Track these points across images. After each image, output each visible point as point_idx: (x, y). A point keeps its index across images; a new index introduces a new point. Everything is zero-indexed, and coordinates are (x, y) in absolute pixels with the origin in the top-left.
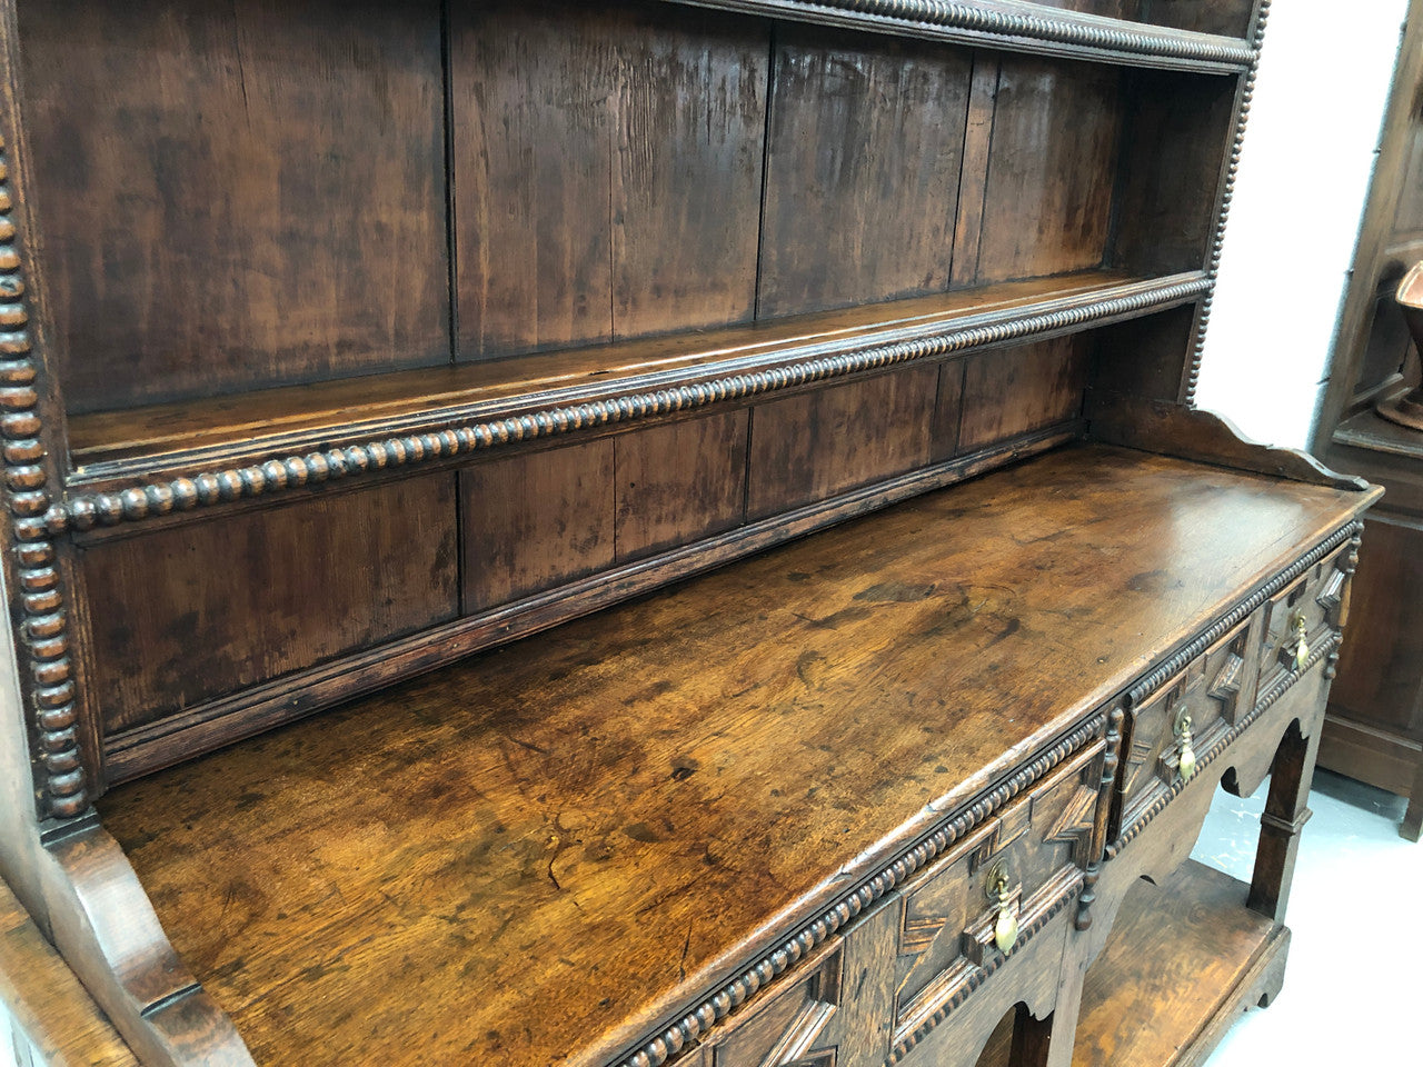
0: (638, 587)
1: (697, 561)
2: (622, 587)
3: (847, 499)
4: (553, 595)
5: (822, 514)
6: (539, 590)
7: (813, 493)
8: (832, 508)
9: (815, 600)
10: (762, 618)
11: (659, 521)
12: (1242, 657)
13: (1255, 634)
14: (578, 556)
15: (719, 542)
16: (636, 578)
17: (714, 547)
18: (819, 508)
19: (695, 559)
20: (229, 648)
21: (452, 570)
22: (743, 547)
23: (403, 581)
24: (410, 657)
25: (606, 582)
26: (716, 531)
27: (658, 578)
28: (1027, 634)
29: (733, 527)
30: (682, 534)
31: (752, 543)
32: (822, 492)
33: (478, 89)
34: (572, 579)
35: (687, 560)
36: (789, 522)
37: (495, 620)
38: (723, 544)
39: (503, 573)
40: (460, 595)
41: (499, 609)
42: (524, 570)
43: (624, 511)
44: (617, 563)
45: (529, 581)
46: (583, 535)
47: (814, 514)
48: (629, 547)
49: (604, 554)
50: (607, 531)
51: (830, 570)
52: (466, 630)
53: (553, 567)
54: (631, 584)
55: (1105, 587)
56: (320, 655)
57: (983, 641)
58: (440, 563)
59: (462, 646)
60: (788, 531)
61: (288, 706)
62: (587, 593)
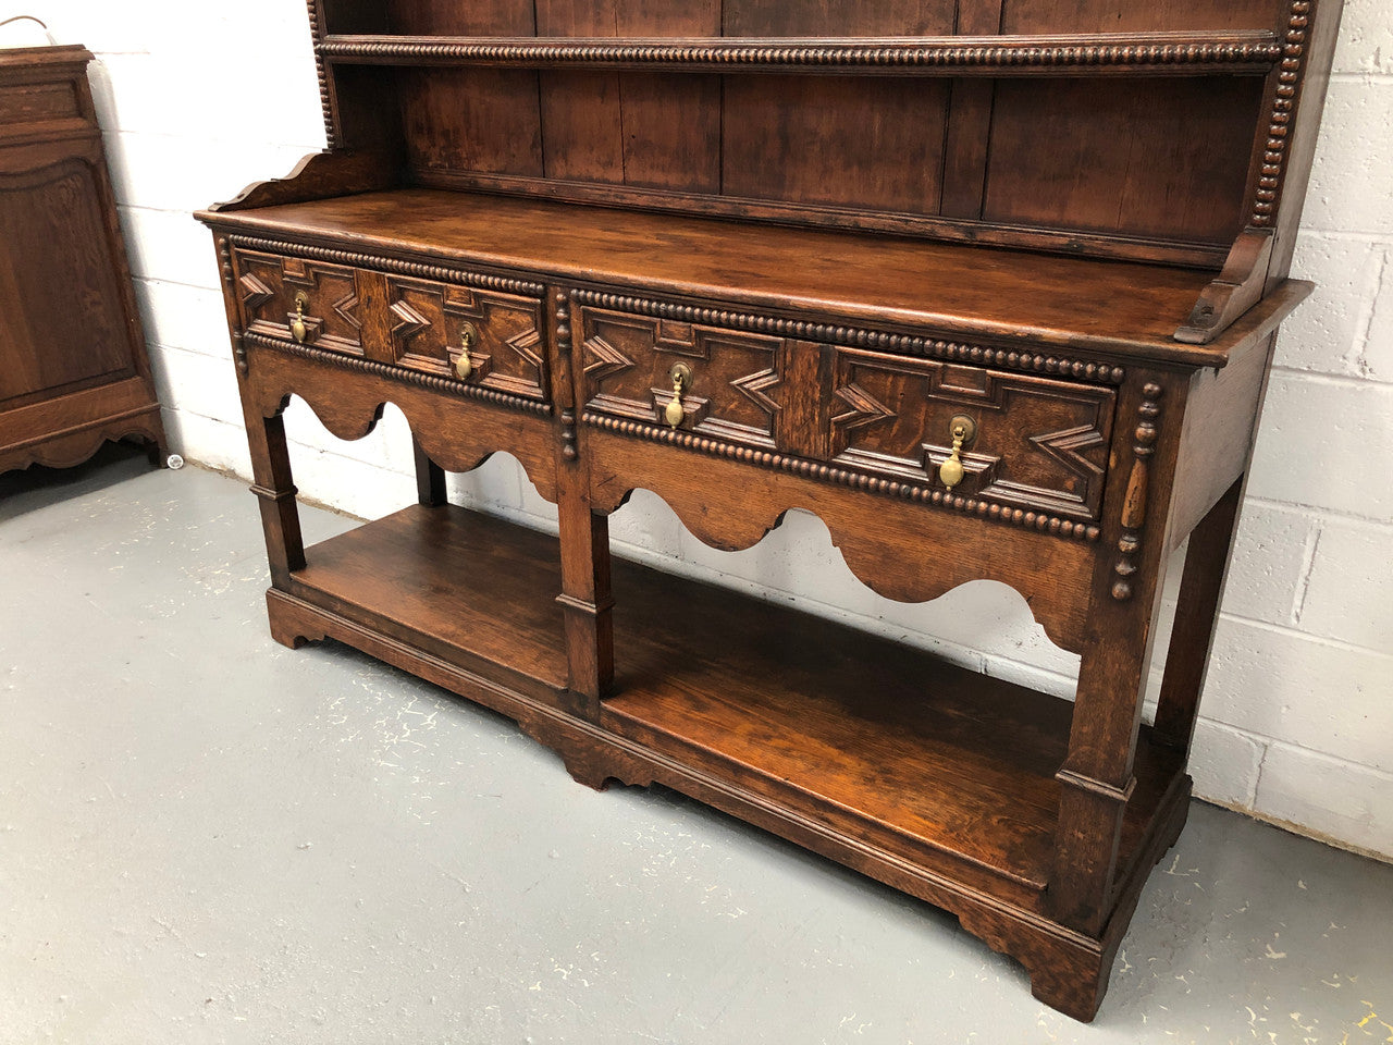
0: (628, 202)
1: (669, 203)
2: (617, 197)
3: (812, 208)
5: (781, 211)
6: (579, 179)
8: (793, 209)
11: (652, 167)
14: (601, 169)
15: (688, 197)
16: (625, 195)
17: (682, 198)
18: (782, 205)
19: (668, 200)
21: (539, 151)
22: (704, 207)
24: (514, 184)
26: (695, 189)
27: (642, 201)
30: (670, 183)
31: (713, 207)
32: (796, 195)
34: (597, 181)
37: (550, 184)
38: (689, 199)
39: (562, 162)
40: (544, 166)
41: (555, 180)
44: (625, 183)
45: (575, 173)
46: (603, 159)
47: (774, 207)
48: (633, 176)
49: (616, 175)
53: (588, 171)
54: (622, 197)
59: (534, 190)
60: (746, 211)
61: (469, 182)
62: (597, 192)
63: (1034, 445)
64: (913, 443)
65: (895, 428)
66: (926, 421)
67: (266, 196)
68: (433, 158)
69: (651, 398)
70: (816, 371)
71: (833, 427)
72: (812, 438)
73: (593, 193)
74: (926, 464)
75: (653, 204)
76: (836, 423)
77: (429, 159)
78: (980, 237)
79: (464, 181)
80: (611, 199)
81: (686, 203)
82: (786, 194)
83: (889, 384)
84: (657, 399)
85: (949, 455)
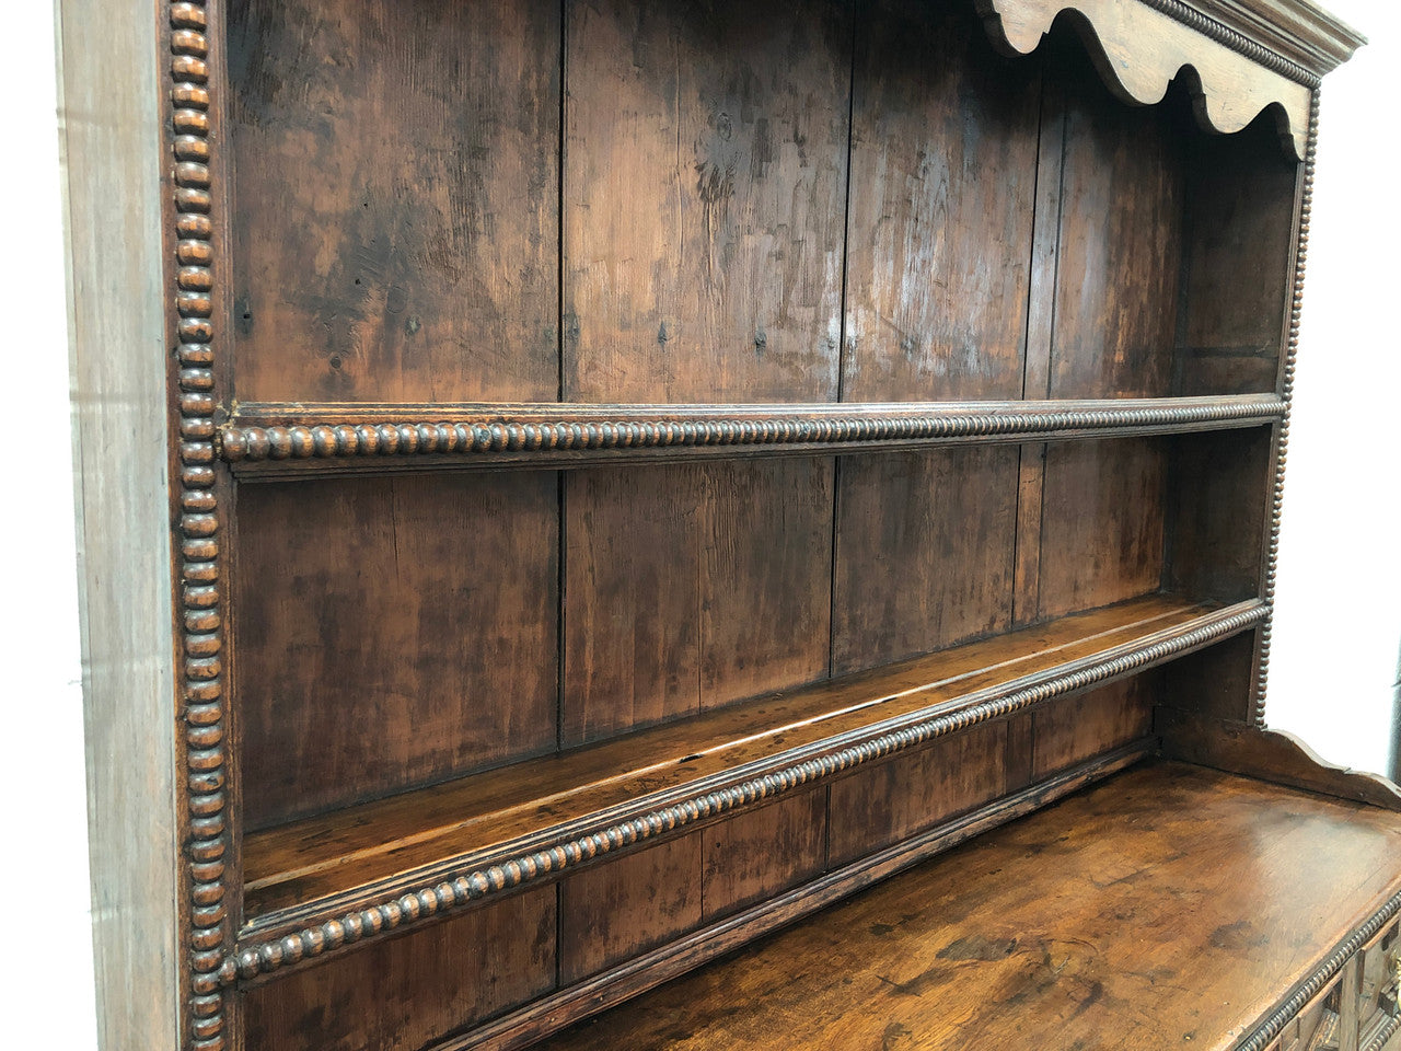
0: (725, 946)
1: (781, 915)
2: (708, 948)
3: (926, 839)
4: (643, 961)
5: (902, 856)
6: (631, 957)
7: (893, 835)
8: (912, 849)
9: (899, 959)
10: (847, 981)
11: (743, 877)
12: (1338, 1013)
13: (1349, 989)
14: (666, 919)
15: (802, 893)
16: (722, 938)
17: (797, 900)
18: (898, 851)
19: (778, 913)
20: (348, 1038)
21: (551, 944)
22: (826, 897)
23: (507, 959)
25: (694, 945)
27: (743, 935)
28: (1111, 1003)
29: (815, 876)
30: (766, 888)
31: (835, 892)
33: (587, 516)
34: (661, 943)
35: (772, 915)
36: (870, 866)
37: (590, 991)
38: (806, 895)
39: (598, 943)
40: (558, 966)
41: (593, 980)
42: (617, 938)
43: (711, 871)
44: (706, 922)
46: (672, 898)
47: (894, 857)
48: (715, 905)
49: (692, 915)
50: (694, 893)
51: (913, 921)
52: (563, 1003)
53: (644, 933)
54: (718, 944)
55: (1187, 942)
56: (430, 1037)
57: (1067, 1011)
58: (541, 938)
60: (869, 876)
62: (677, 957)
78: (1043, 800)
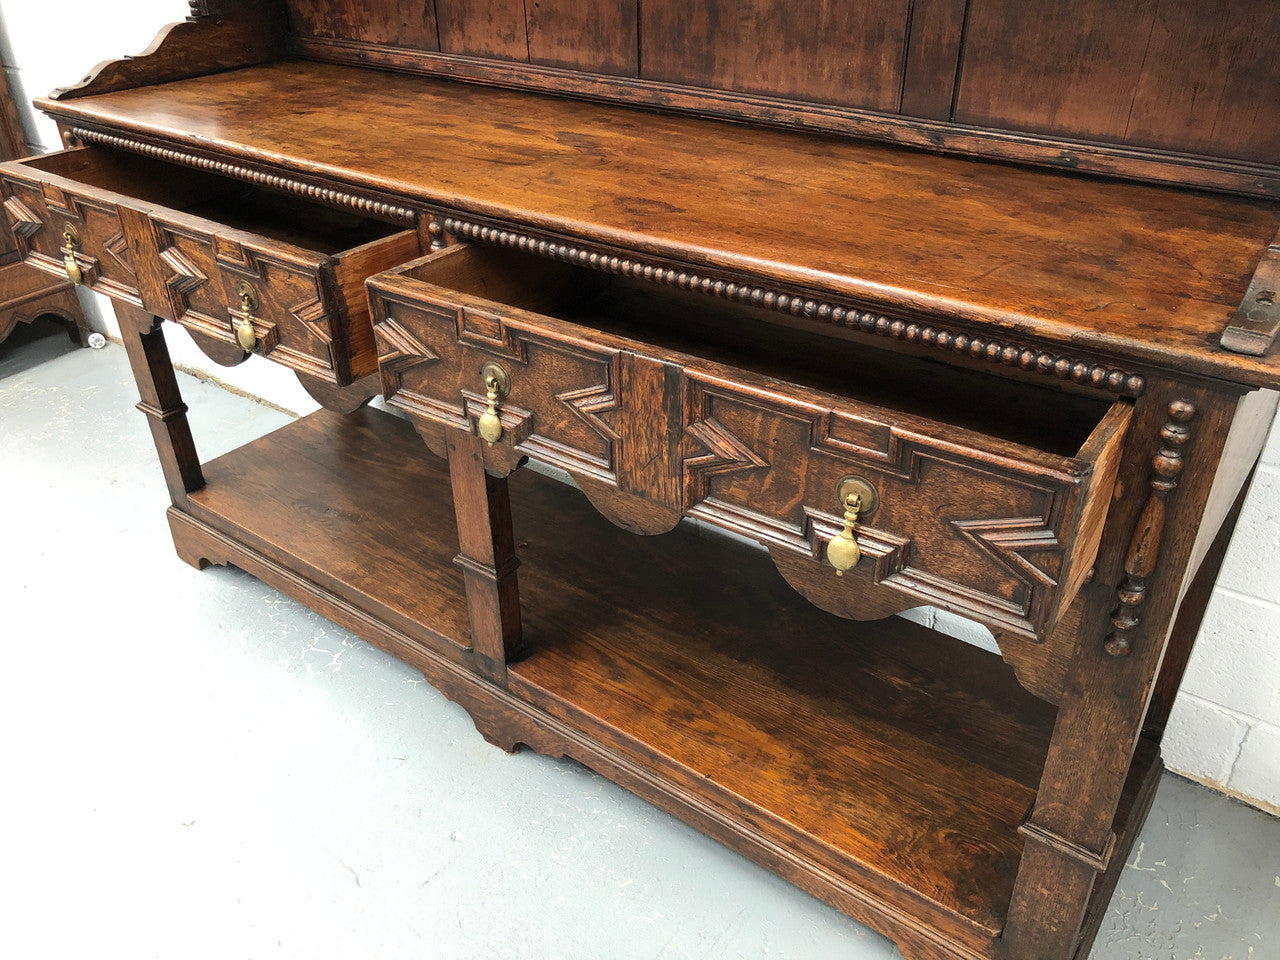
0: (533, 83)
1: (581, 87)
2: (520, 77)
4: (480, 61)
5: (710, 101)
6: (477, 54)
8: (725, 100)
11: (559, 42)
14: (503, 44)
15: (602, 80)
16: (530, 76)
17: (594, 82)
18: (710, 94)
21: (433, 20)
22: (621, 93)
23: (410, 15)
24: (407, 59)
25: (512, 69)
26: (607, 70)
27: (547, 84)
29: (625, 75)
30: (581, 62)
31: (630, 94)
32: (727, 82)
34: (499, 57)
36: (672, 91)
39: (458, 34)
40: (439, 39)
42: (470, 38)
44: (530, 62)
45: (474, 46)
46: (505, 32)
47: (700, 96)
48: (538, 54)
49: (519, 50)
50: (521, 34)
52: (432, 58)
53: (487, 45)
54: (527, 79)
58: (426, 13)
59: (429, 66)
60: (669, 100)
61: (358, 55)
62: (498, 70)
63: (958, 534)
64: (792, 502)
65: (768, 480)
66: (808, 479)
67: (117, 78)
68: (319, 25)
69: (463, 402)
70: (661, 398)
71: (686, 471)
72: (661, 480)
73: (493, 72)
74: (808, 534)
75: (562, 88)
76: (690, 467)
77: (313, 26)
78: (949, 143)
79: (353, 54)
80: (515, 80)
81: (599, 87)
82: (716, 80)
83: (757, 424)
84: (469, 405)
85: (841, 528)
